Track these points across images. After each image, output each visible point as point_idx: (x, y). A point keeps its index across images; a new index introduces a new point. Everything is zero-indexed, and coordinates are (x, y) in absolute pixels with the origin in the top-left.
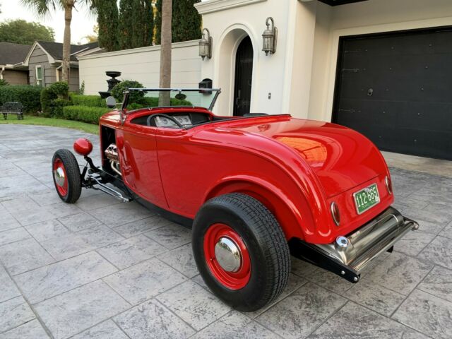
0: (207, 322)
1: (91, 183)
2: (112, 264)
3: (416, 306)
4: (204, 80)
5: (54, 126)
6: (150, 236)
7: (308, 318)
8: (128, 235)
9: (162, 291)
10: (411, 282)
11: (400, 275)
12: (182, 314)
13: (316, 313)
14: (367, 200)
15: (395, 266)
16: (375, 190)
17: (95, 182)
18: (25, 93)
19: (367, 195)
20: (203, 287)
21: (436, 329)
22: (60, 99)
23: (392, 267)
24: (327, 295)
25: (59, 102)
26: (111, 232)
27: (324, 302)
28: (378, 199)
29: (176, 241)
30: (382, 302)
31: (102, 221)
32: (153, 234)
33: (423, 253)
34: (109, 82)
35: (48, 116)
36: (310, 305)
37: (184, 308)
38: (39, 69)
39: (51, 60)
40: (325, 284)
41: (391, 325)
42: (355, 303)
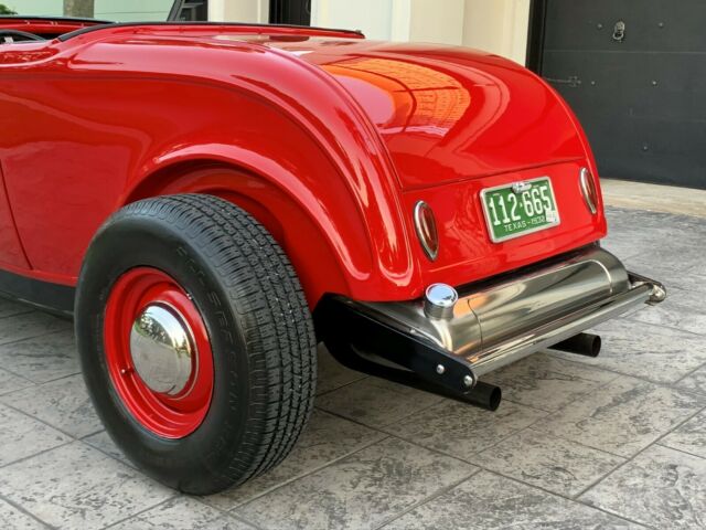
0: (104, 521)
3: (646, 476)
7: (367, 505)
10: (647, 431)
11: (625, 420)
12: (40, 508)
13: (391, 494)
14: (520, 211)
15: (616, 402)
16: (546, 193)
19: (520, 200)
20: (110, 455)
21: (681, 518)
23: (610, 405)
24: (429, 460)
27: (418, 473)
28: (553, 217)
30: (564, 470)
33: (694, 377)
36: (380, 480)
37: (47, 497)
41: (575, 513)
42: (497, 474)
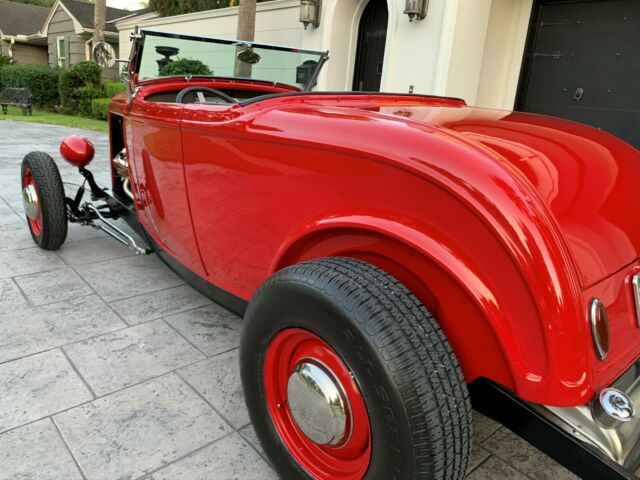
1: (88, 216)
2: (84, 381)
4: (306, 63)
5: (72, 126)
6: (174, 324)
8: (133, 319)
9: (169, 459)
17: (94, 215)
18: (38, 77)
22: (89, 87)
25: (86, 92)
26: (105, 310)
29: (223, 338)
31: (95, 287)
32: (180, 320)
34: (159, 62)
35: (69, 113)
38: (62, 41)
39: (79, 28)
40: (527, 465)
